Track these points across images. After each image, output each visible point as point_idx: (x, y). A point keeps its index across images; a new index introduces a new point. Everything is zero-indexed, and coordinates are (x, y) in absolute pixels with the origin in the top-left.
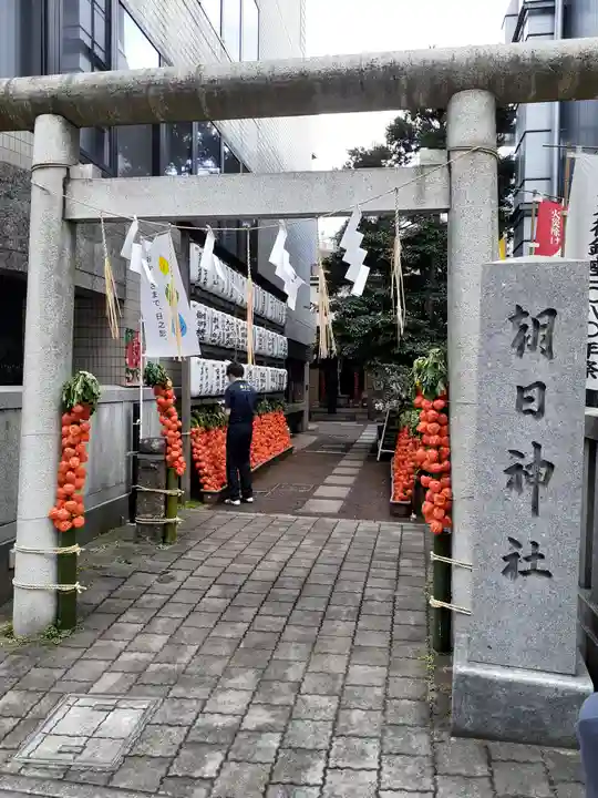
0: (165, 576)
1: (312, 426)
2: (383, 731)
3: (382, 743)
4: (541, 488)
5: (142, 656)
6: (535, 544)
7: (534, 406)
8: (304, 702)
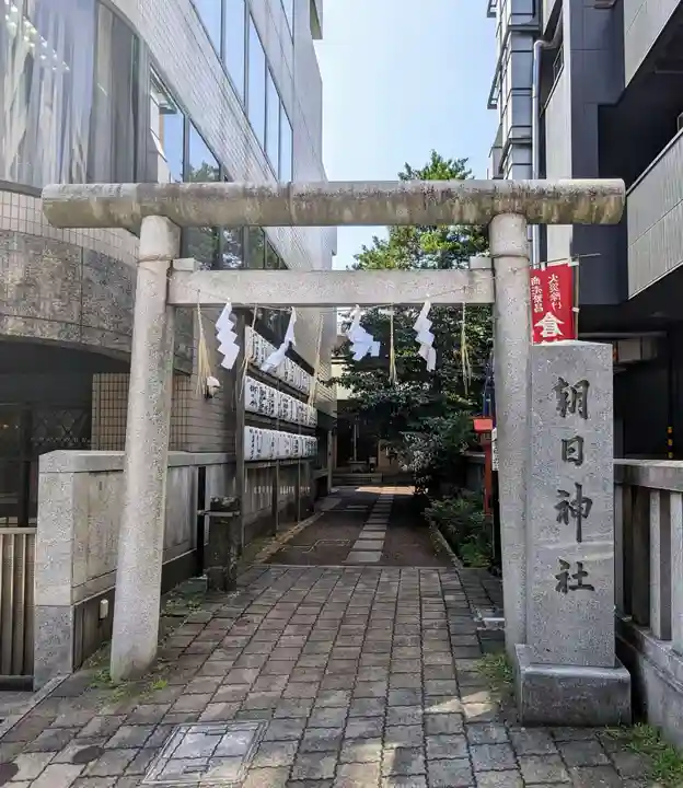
0: (240, 619)
1: (334, 490)
2: (465, 729)
3: (467, 738)
4: (583, 519)
5: (239, 688)
6: (580, 565)
7: (575, 455)
8: (393, 711)
